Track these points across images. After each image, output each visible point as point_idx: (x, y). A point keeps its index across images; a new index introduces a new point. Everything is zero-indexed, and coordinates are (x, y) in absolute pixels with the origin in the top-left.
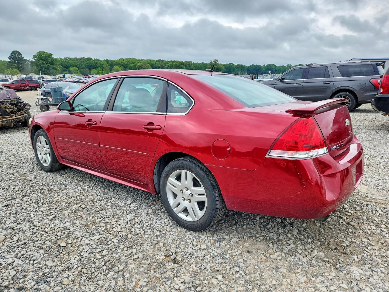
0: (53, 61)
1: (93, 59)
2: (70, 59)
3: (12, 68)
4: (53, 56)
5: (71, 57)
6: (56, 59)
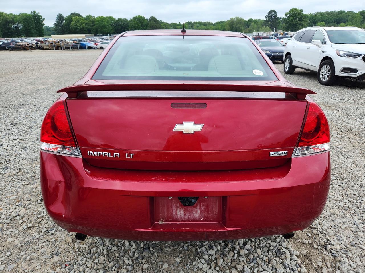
0: (302, 17)
1: (346, 12)
2: (321, 14)
3: (266, 26)
4: (303, 12)
5: (321, 12)
6: (305, 15)
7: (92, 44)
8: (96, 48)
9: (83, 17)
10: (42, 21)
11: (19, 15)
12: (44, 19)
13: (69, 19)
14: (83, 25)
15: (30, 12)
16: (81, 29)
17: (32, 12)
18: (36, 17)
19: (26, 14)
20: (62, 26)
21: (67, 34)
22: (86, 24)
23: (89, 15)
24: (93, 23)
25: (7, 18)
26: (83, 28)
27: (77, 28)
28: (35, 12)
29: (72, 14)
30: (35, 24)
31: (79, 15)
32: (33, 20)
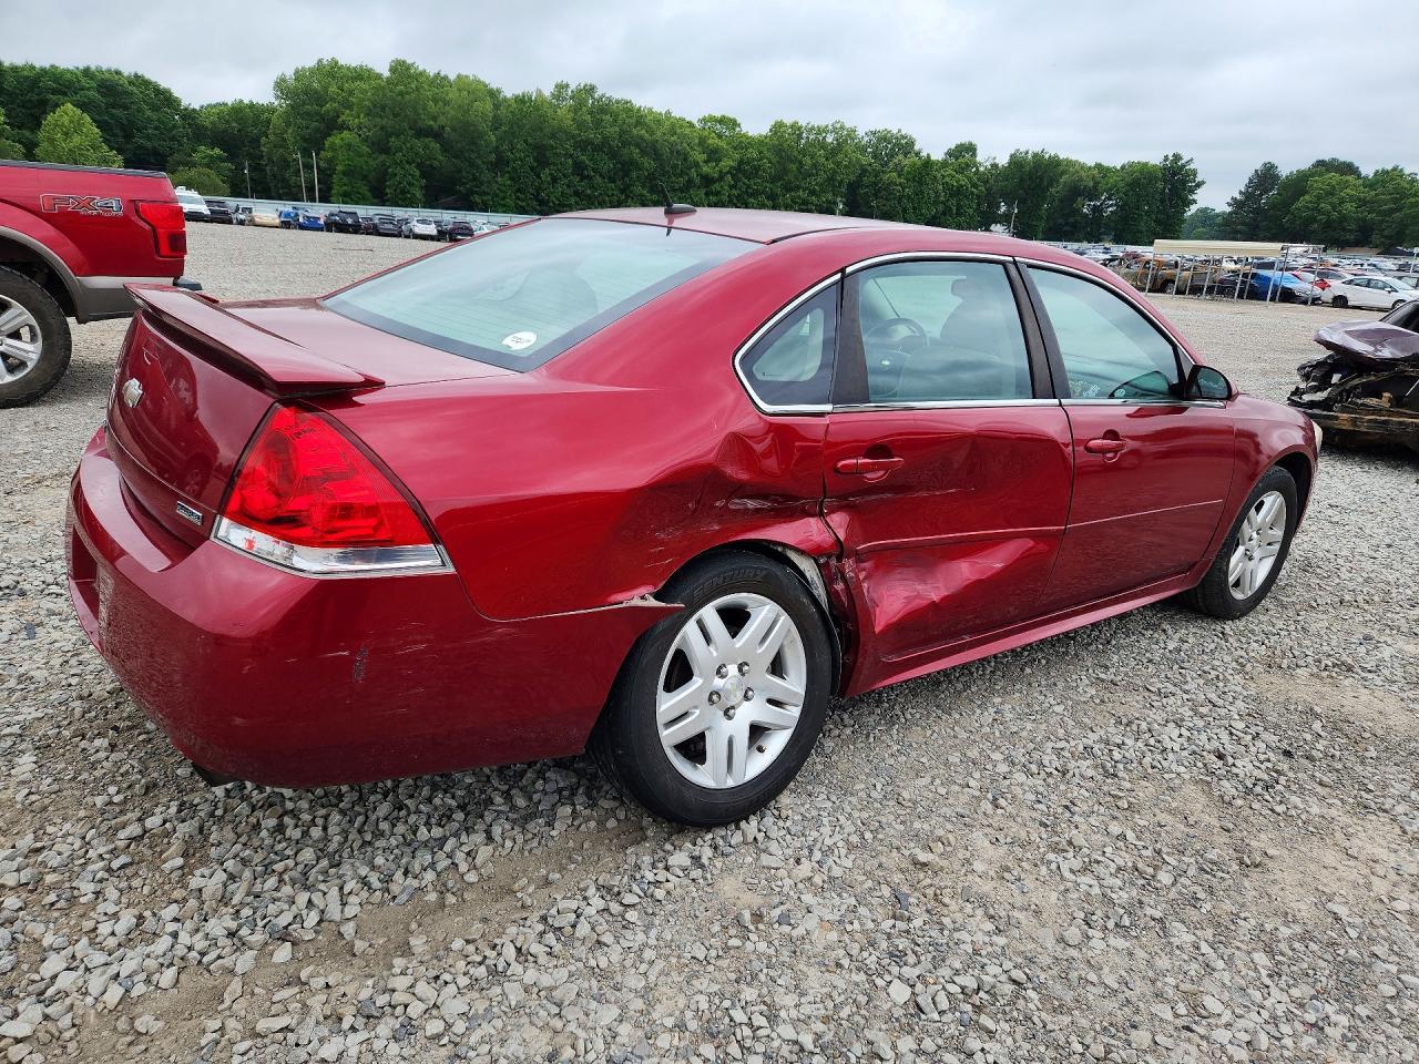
7: (1304, 285)
8: (1315, 301)
9: (1363, 174)
10: (1192, 191)
11: (1123, 167)
12: (1199, 185)
13: (1299, 183)
14: (1349, 207)
15: (1162, 158)
16: (1328, 225)
17: (1166, 158)
18: (1174, 174)
19: (1146, 164)
20: (1258, 211)
21: (1263, 240)
22: (1362, 202)
23: (1395, 169)
24: (1396, 201)
25: (1081, 179)
26: (1343, 218)
27: (1314, 220)
28: (1177, 157)
29: (1321, 163)
30: (1162, 201)
31: (1348, 169)
32: (1160, 185)
